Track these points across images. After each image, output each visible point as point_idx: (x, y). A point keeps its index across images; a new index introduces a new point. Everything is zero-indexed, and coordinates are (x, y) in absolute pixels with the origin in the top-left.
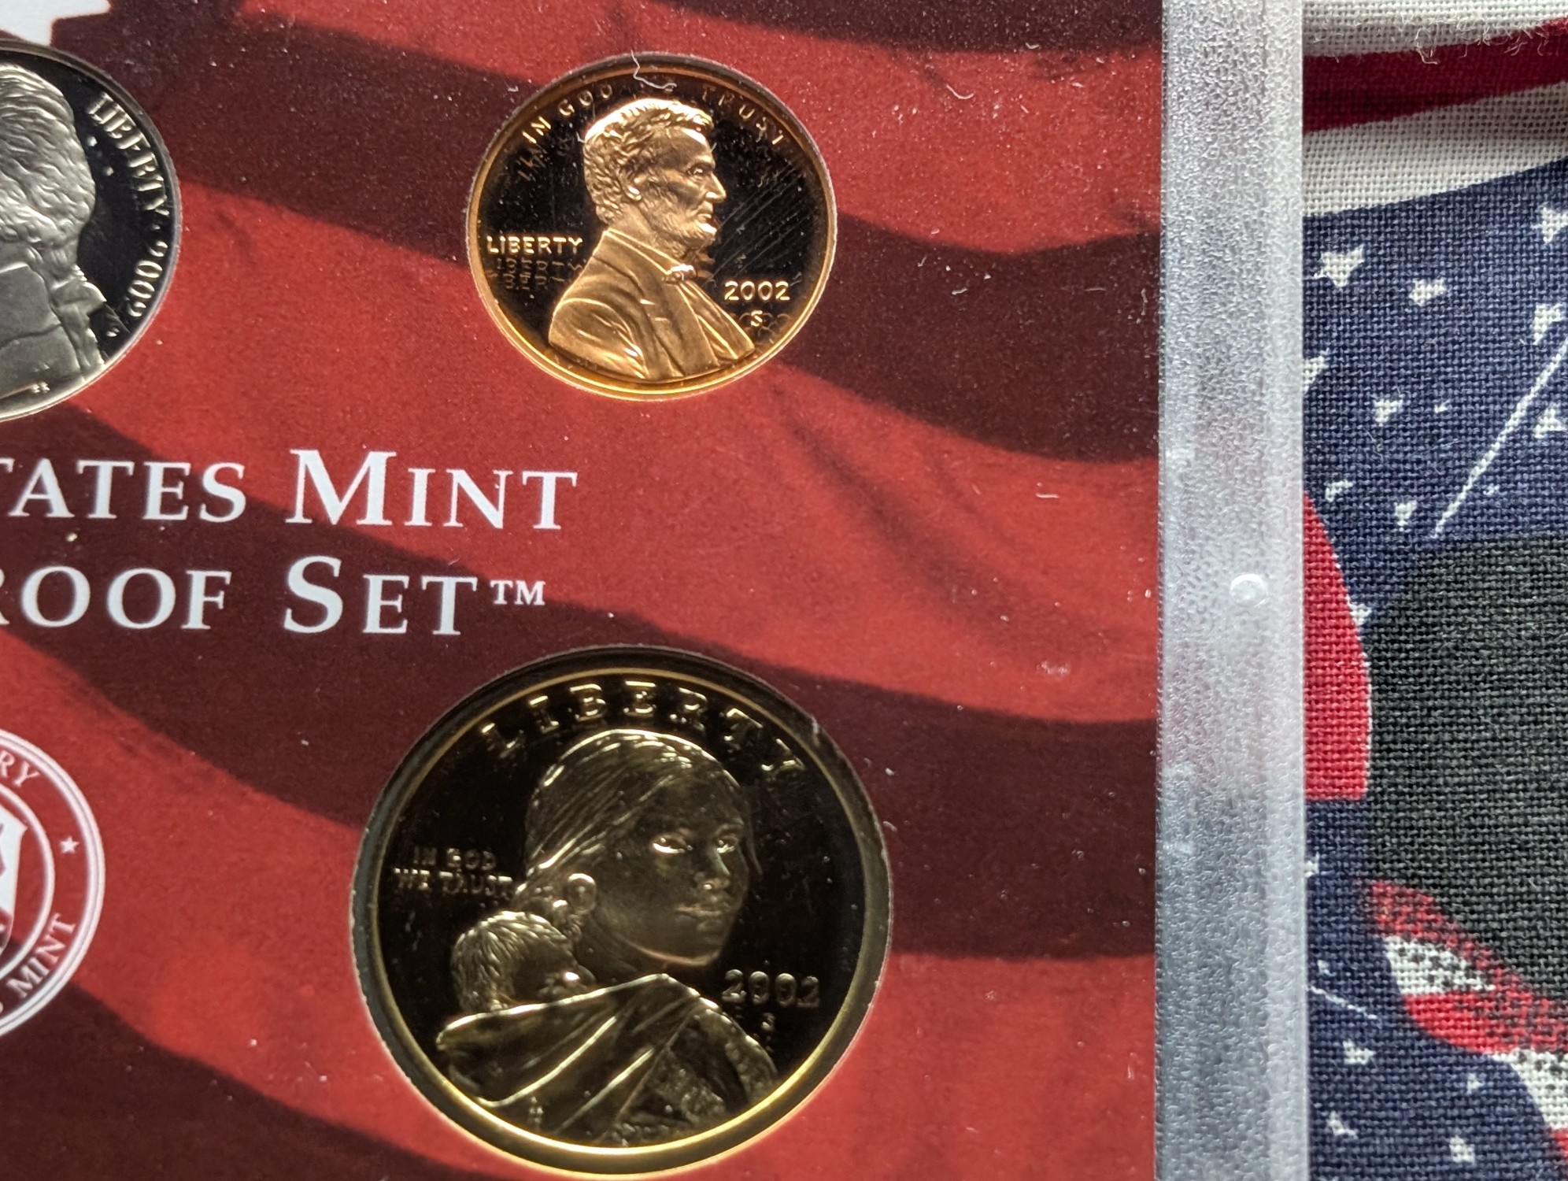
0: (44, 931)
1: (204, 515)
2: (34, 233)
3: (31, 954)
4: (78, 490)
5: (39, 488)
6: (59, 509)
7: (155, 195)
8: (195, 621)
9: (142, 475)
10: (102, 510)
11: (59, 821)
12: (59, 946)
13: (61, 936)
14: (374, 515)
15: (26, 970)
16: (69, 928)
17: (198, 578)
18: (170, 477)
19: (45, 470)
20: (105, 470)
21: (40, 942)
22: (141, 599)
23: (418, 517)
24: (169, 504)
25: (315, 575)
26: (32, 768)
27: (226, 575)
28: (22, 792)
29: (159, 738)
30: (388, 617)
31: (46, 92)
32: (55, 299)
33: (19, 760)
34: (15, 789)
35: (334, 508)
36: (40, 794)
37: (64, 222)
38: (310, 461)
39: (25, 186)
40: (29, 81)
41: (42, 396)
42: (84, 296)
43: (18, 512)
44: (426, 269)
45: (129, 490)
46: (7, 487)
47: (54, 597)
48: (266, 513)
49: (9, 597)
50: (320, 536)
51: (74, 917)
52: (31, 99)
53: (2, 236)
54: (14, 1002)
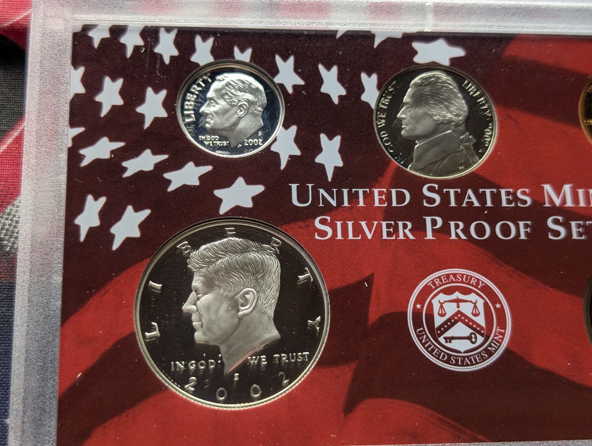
0: (496, 332)
1: (519, 205)
2: (452, 122)
3: (493, 339)
4: (481, 198)
5: (469, 198)
6: (476, 204)
7: (486, 110)
8: (523, 237)
9: (499, 193)
10: (489, 204)
11: (495, 299)
12: (501, 336)
13: (501, 333)
14: (569, 203)
15: (492, 344)
16: (503, 331)
17: (521, 224)
18: (508, 193)
19: (470, 192)
20: (488, 191)
21: (495, 336)
22: (506, 230)
23: (582, 204)
24: (509, 202)
25: (556, 222)
26: (483, 282)
27: (529, 222)
28: (481, 290)
29: (518, 272)
30: (580, 234)
31: (448, 80)
32: (462, 141)
33: (478, 280)
34: (478, 289)
35: (557, 202)
36: (486, 290)
37: (460, 118)
38: (548, 188)
39: (447, 108)
40: (444, 77)
41: (463, 170)
42: (469, 140)
43: (464, 205)
44: (572, 130)
45: (496, 198)
46: (459, 198)
47: (480, 230)
48: (538, 203)
49: (466, 231)
50: (554, 210)
51: (504, 327)
52: (445, 82)
53: (442, 123)
54: (490, 354)
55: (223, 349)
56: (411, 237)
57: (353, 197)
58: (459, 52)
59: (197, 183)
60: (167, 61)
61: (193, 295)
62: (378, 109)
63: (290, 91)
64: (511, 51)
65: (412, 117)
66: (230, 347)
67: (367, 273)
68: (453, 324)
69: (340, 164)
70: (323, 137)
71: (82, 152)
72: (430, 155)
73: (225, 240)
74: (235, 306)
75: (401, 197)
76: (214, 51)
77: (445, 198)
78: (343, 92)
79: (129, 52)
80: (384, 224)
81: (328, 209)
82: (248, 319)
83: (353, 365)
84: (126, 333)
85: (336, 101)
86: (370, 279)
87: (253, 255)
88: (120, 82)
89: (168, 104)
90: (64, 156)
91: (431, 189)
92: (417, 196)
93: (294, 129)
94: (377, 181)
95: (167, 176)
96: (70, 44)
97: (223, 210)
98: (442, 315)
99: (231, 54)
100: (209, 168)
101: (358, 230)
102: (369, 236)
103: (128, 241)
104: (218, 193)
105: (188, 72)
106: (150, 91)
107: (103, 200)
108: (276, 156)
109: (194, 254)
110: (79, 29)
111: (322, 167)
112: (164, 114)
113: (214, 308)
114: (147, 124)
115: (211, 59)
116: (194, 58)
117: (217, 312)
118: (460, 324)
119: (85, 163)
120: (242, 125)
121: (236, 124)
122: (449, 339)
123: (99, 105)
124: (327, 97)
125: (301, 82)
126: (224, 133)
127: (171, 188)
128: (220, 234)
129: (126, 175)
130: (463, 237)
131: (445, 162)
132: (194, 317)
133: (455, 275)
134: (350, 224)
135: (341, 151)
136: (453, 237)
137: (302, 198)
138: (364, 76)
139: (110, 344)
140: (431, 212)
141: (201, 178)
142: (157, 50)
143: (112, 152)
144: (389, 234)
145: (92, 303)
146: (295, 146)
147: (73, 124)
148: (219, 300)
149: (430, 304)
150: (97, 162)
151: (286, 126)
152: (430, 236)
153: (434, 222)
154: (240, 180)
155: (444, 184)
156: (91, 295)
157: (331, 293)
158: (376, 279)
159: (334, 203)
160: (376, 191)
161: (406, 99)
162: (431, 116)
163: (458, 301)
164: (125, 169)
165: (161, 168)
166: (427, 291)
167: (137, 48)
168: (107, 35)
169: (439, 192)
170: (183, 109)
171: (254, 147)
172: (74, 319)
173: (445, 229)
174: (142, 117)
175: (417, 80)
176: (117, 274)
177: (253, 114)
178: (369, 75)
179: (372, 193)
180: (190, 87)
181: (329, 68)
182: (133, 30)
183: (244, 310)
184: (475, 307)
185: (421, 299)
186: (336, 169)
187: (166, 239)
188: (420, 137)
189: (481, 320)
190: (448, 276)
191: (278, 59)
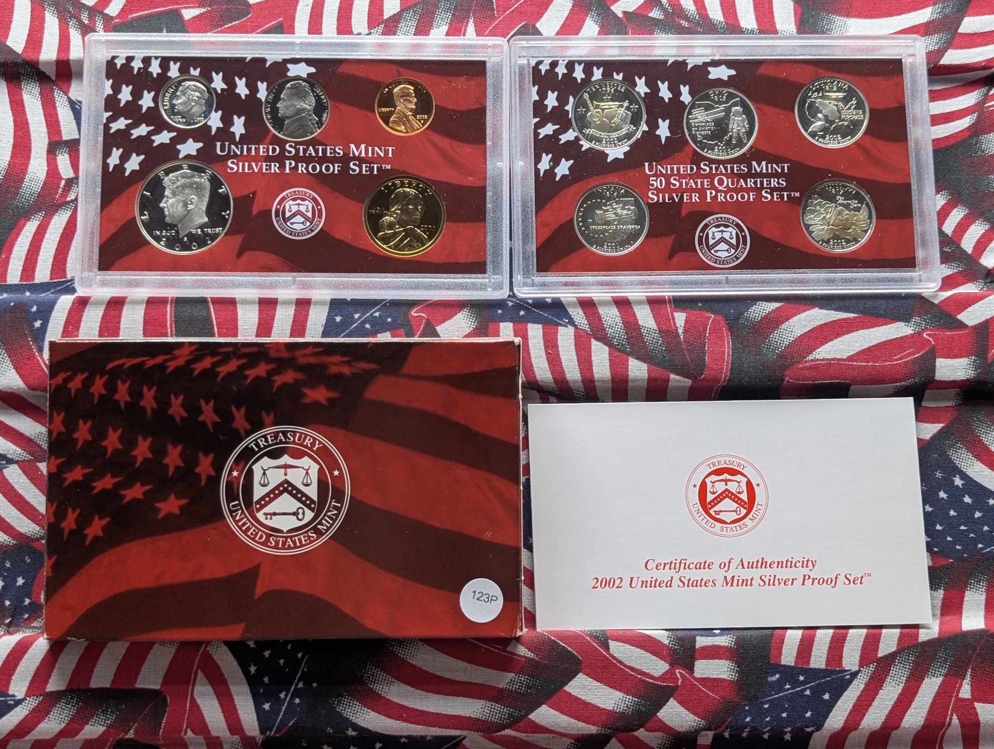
0: (316, 220)
1: (336, 155)
2: (306, 109)
3: (315, 224)
4: (316, 151)
5: (310, 151)
6: (314, 154)
7: (325, 102)
8: (336, 172)
9: (326, 148)
10: (320, 154)
11: (317, 204)
12: (319, 222)
14: (363, 155)
15: (314, 226)
16: (320, 220)
17: (336, 165)
18: (331, 149)
19: (311, 148)
20: (320, 148)
21: (316, 222)
22: (327, 168)
23: (370, 155)
24: (331, 153)
25: (354, 164)
26: (312, 195)
27: (340, 164)
29: (332, 190)
30: (366, 171)
31: (307, 86)
32: (311, 120)
33: (310, 194)
34: (310, 198)
35: (357, 154)
36: (314, 199)
37: (311, 107)
38: (352, 146)
39: (304, 101)
40: (303, 84)
41: (309, 136)
42: (315, 119)
43: (307, 155)
44: (369, 114)
45: (324, 151)
46: (305, 151)
47: (314, 168)
48: (346, 154)
49: (307, 169)
50: (355, 158)
51: (321, 218)
52: (304, 86)
53: (301, 110)
54: (312, 231)
55: (179, 226)
56: (278, 171)
57: (249, 150)
58: (312, 70)
59: (168, 142)
60: (155, 76)
61: (165, 199)
62: (266, 101)
63: (219, 92)
64: (342, 69)
65: (285, 106)
66: (183, 225)
67: (253, 190)
68: (295, 216)
69: (244, 132)
70: (235, 117)
71: (111, 125)
72: (292, 128)
73: (182, 171)
74: (186, 205)
75: (274, 150)
76: (180, 70)
77: (297, 151)
78: (248, 92)
79: (135, 72)
80: (264, 164)
81: (235, 156)
82: (192, 212)
83: (243, 235)
84: (132, 216)
85: (243, 97)
86: (254, 193)
87: (197, 180)
88: (131, 87)
89: (155, 100)
90: (102, 127)
91: (291, 146)
92: (283, 150)
93: (220, 113)
94: (262, 141)
95: (153, 138)
96: (104, 68)
97: (181, 156)
98: (290, 211)
99: (189, 72)
100: (174, 134)
101: (250, 167)
102: (256, 170)
103: (133, 172)
104: (179, 147)
105: (166, 82)
106: (146, 92)
107: (121, 150)
108: (210, 127)
109: (166, 179)
110: (109, 59)
111: (233, 133)
112: (152, 105)
113: (175, 206)
114: (144, 110)
115: (178, 74)
116: (169, 74)
117: (177, 207)
118: (299, 216)
119: (112, 131)
120: (194, 110)
121: (190, 109)
122: (292, 224)
123: (120, 100)
124: (239, 95)
125: (226, 87)
126: (184, 115)
127: (155, 144)
128: (180, 168)
129: (133, 137)
130: (305, 171)
131: (300, 131)
132: (166, 210)
133: (298, 191)
134: (246, 164)
135: (244, 125)
136: (300, 171)
137: (222, 150)
138: (259, 83)
139: (123, 222)
140: (289, 158)
141: (171, 139)
142: (150, 70)
143: (126, 125)
144: (267, 170)
145: (115, 202)
146: (220, 122)
147: (106, 110)
148: (178, 201)
149: (285, 206)
150: (118, 131)
151: (216, 111)
152: (287, 171)
153: (290, 164)
154: (191, 140)
155: (297, 143)
156: (115, 198)
157: (234, 199)
158: (258, 193)
159: (239, 153)
160: (261, 147)
161: (282, 96)
162: (295, 106)
163: (299, 204)
164: (132, 134)
165: (150, 133)
166: (283, 199)
167: (139, 69)
168: (124, 62)
169: (295, 148)
170: (163, 101)
171: (199, 122)
172: (106, 209)
173: (296, 167)
174: (141, 106)
175: (288, 85)
176: (127, 188)
177: (200, 104)
178: (262, 83)
179: (259, 148)
180: (168, 89)
181: (240, 79)
182: (138, 59)
183: (191, 207)
184: (307, 208)
185: (280, 203)
186: (241, 135)
187: (151, 170)
188: (288, 118)
189: (310, 215)
190: (295, 192)
191: (214, 74)
